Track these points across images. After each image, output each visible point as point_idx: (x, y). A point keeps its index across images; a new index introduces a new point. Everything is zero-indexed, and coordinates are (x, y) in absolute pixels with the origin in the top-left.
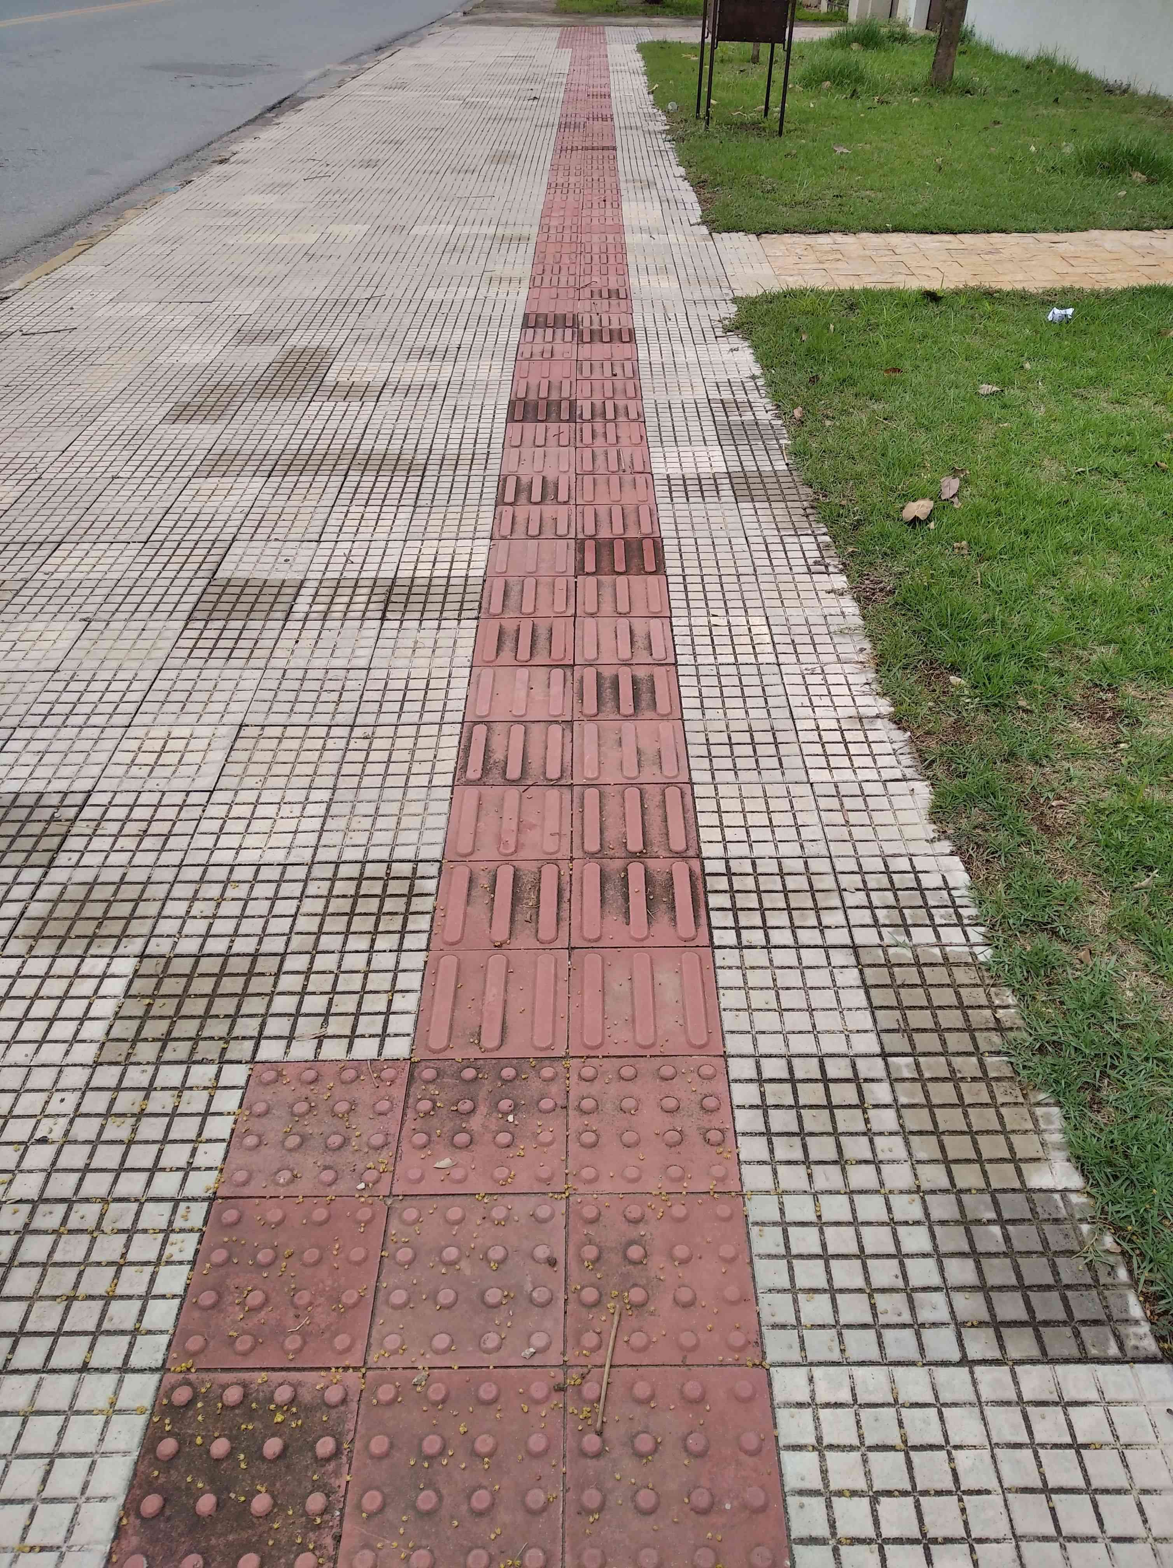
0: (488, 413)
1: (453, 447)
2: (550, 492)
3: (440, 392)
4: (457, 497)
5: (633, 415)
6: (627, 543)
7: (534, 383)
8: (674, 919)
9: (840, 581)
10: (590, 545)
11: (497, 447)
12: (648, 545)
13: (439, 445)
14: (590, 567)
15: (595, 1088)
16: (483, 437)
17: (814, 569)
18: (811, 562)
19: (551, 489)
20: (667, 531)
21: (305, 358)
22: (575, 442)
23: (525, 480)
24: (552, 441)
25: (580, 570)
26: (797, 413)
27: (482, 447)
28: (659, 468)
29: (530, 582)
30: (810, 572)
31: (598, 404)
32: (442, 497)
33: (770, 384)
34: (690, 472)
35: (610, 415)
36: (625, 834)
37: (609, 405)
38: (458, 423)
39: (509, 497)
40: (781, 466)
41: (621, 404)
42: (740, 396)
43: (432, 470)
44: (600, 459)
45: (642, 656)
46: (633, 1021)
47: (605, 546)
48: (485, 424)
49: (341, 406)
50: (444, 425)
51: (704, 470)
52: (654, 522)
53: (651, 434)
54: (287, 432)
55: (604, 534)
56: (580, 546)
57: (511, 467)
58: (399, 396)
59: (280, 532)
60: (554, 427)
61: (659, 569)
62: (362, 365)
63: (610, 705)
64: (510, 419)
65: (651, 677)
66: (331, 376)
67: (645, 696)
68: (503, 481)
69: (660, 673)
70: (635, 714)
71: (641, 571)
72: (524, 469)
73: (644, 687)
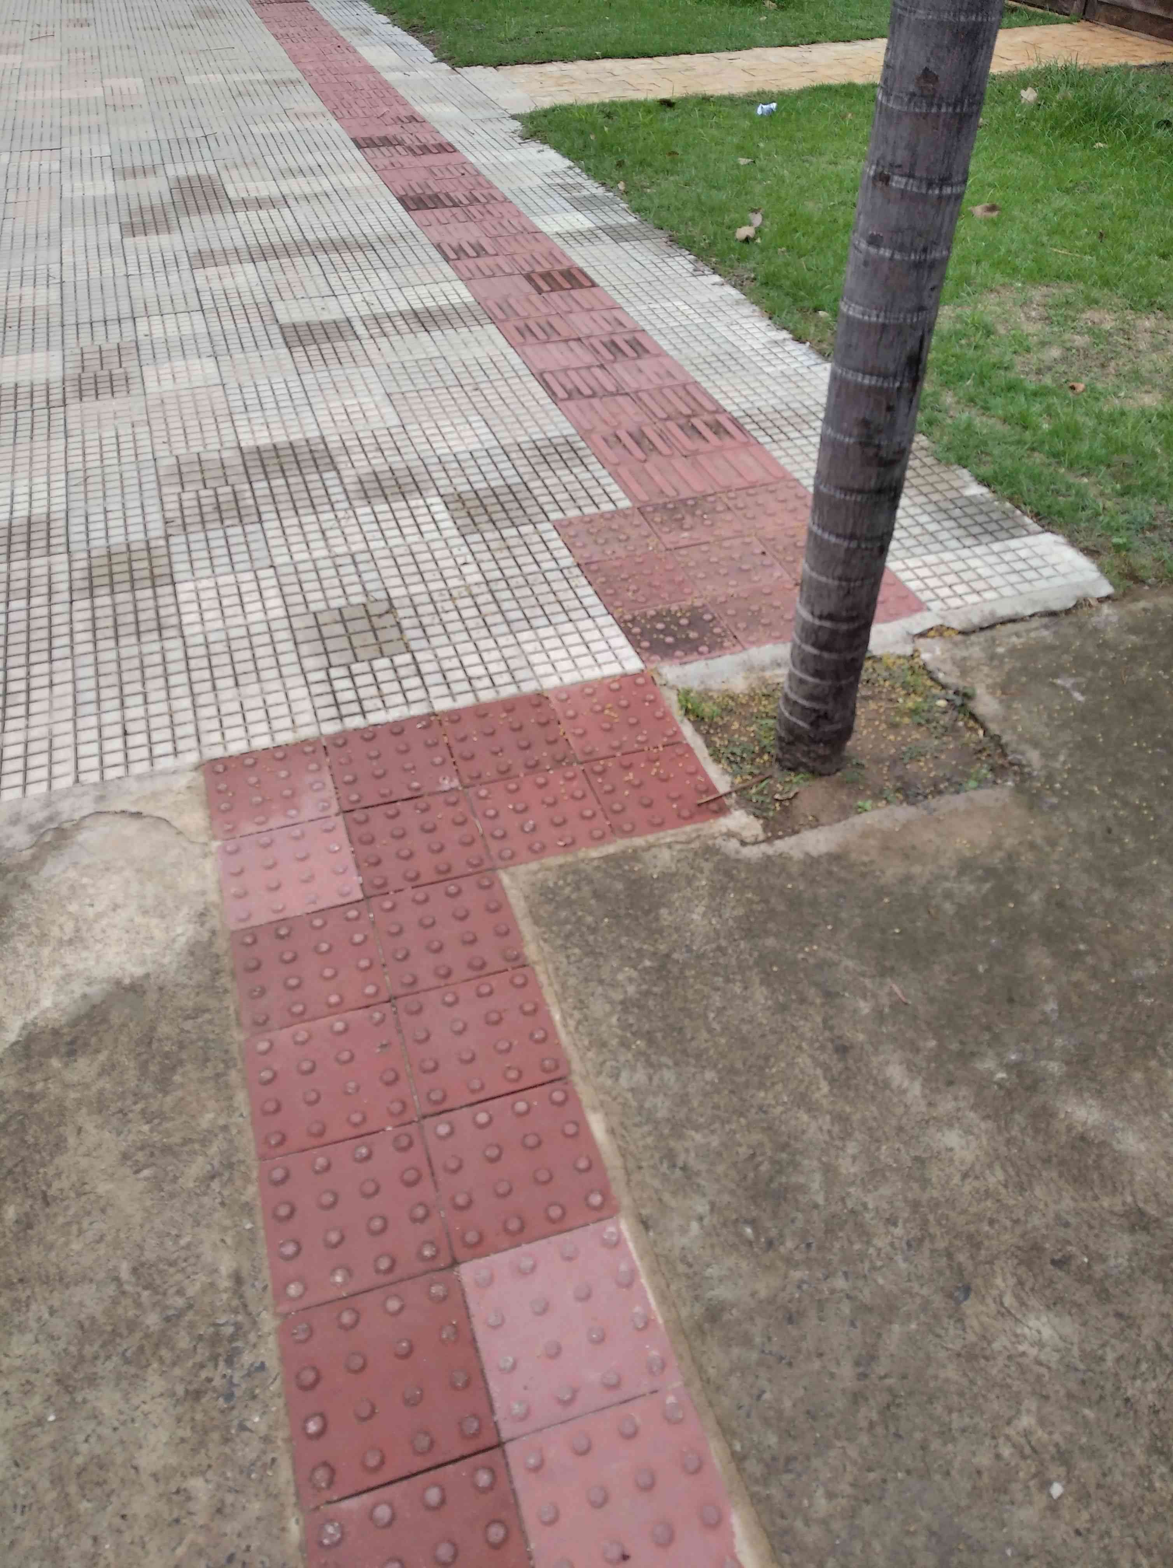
2: (480, 250)
4: (413, 259)
5: (500, 199)
6: (560, 272)
7: (404, 184)
10: (534, 276)
12: (574, 272)
14: (546, 288)
16: (397, 222)
19: (478, 249)
20: (581, 264)
21: (196, 184)
22: (470, 217)
23: (454, 245)
24: (452, 219)
25: (540, 291)
26: (621, 187)
28: (544, 228)
29: (512, 301)
31: (467, 194)
32: (401, 261)
33: (586, 171)
34: (569, 228)
35: (484, 201)
37: (476, 193)
39: (452, 256)
40: (631, 219)
41: (485, 193)
42: (570, 181)
43: (378, 246)
44: (499, 227)
45: (620, 329)
47: (547, 276)
48: (391, 214)
49: (263, 214)
50: (359, 218)
51: (579, 226)
52: (569, 259)
53: (522, 209)
54: (236, 234)
55: (539, 269)
56: (529, 278)
57: (437, 238)
58: (303, 203)
59: (300, 293)
60: (446, 211)
61: (594, 284)
62: (250, 185)
63: (619, 355)
64: (407, 209)
65: (634, 338)
66: (232, 194)
67: (638, 348)
68: (438, 247)
69: (637, 335)
70: (639, 357)
71: (583, 286)
72: (448, 239)
73: (634, 343)
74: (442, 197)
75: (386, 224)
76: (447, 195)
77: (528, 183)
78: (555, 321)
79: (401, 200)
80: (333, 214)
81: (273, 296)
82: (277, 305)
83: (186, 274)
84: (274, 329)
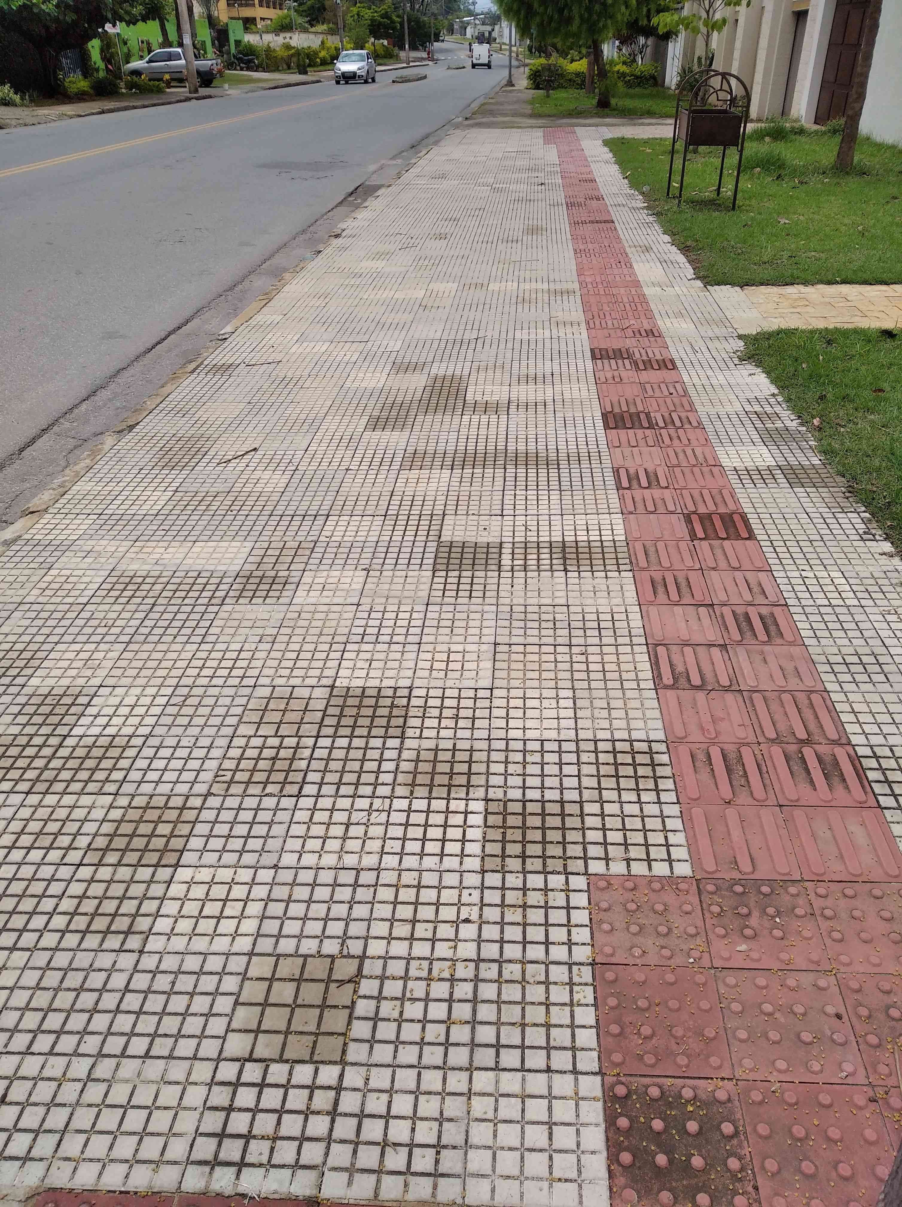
0: (589, 423)
1: (572, 447)
2: (653, 480)
3: (550, 407)
4: (588, 483)
5: (695, 424)
6: (722, 516)
7: (615, 400)
8: (847, 787)
9: (887, 547)
10: (694, 518)
11: (603, 447)
12: (736, 517)
13: (562, 446)
14: (700, 534)
15: (829, 902)
16: (592, 440)
17: (865, 536)
18: (861, 532)
19: (652, 478)
20: (747, 508)
21: (447, 384)
22: (659, 442)
23: (632, 471)
24: (642, 443)
25: (693, 537)
26: (816, 421)
27: (593, 447)
28: (725, 462)
29: (661, 545)
30: (862, 539)
31: (666, 415)
32: (577, 484)
33: (789, 400)
34: (750, 465)
35: (678, 423)
36: (791, 726)
37: (675, 416)
38: (571, 431)
39: (625, 484)
40: (816, 461)
41: (683, 415)
42: (769, 409)
43: (564, 464)
44: (681, 456)
45: (760, 600)
46: (842, 857)
47: (706, 519)
48: (590, 431)
49: (484, 419)
50: (561, 432)
51: (760, 464)
52: (736, 501)
53: (712, 437)
54: (453, 438)
55: (702, 510)
56: (688, 519)
57: (619, 462)
58: (522, 410)
59: (473, 509)
60: (640, 433)
61: (751, 536)
62: (489, 389)
63: (749, 634)
64: (606, 427)
65: (772, 614)
66: (469, 396)
67: (772, 628)
68: (616, 472)
69: (778, 611)
70: (769, 641)
71: (739, 537)
72: (629, 464)
73: (769, 621)
74: (642, 416)
75: (582, 441)
76: (648, 415)
77: (729, 409)
78: (694, 577)
79: (604, 416)
80: (541, 425)
81: (451, 508)
82: (449, 520)
83: (393, 475)
84: (432, 547)
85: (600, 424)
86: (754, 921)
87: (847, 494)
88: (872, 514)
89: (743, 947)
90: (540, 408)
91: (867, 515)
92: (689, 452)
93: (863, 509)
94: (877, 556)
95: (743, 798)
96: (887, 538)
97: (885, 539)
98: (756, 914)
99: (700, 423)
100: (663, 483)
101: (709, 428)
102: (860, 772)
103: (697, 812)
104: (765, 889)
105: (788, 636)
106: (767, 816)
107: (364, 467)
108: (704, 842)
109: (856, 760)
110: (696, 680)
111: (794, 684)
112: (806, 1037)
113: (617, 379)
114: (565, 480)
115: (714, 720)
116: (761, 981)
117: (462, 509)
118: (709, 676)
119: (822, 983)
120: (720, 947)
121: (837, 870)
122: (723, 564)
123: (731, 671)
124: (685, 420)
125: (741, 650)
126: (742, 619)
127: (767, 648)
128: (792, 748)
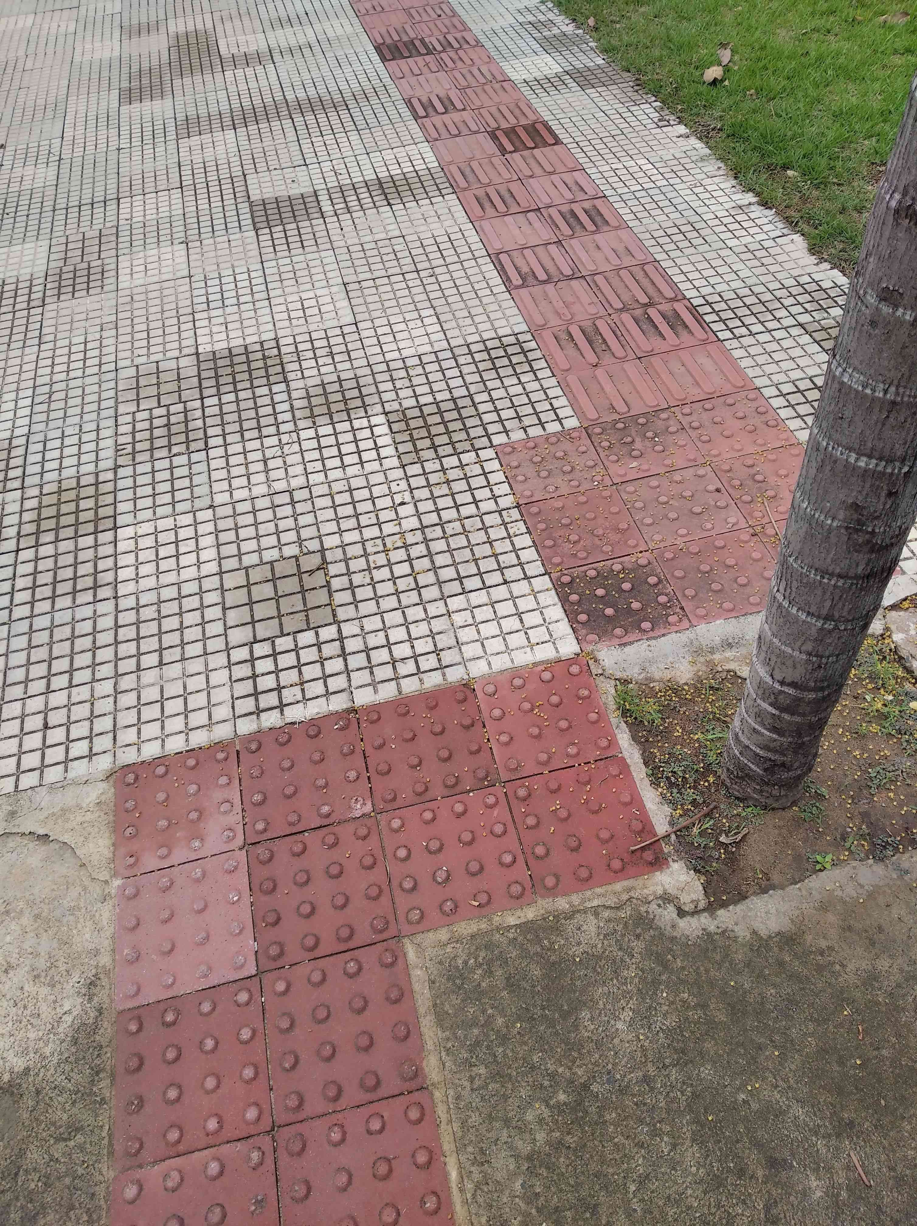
0: (363, 58)
1: (355, 85)
2: (448, 105)
3: (317, 49)
4: (384, 120)
5: (473, 43)
6: (524, 127)
7: (383, 31)
8: (690, 332)
9: (682, 129)
10: (498, 133)
11: (387, 81)
12: (539, 127)
13: (344, 86)
14: (509, 147)
15: (694, 417)
16: (372, 75)
17: (660, 124)
18: (656, 120)
19: (447, 103)
20: (547, 116)
21: (192, 40)
22: (442, 66)
23: (424, 99)
24: (425, 70)
25: (503, 151)
26: (591, 22)
27: (376, 82)
28: (514, 76)
29: (475, 165)
30: (659, 127)
31: (441, 38)
32: (372, 121)
34: (538, 75)
35: (456, 45)
36: (634, 296)
37: (450, 38)
38: (348, 70)
39: (421, 112)
40: (599, 61)
41: (458, 35)
42: (542, 18)
43: (352, 104)
44: (469, 77)
45: (580, 196)
46: (698, 384)
47: (511, 133)
48: (368, 67)
49: (249, 71)
50: (337, 72)
51: (547, 72)
52: (535, 112)
53: (493, 53)
54: (222, 95)
55: (504, 125)
56: (493, 136)
57: (409, 92)
58: (288, 57)
59: (273, 164)
60: (419, 59)
61: (558, 141)
62: (242, 39)
63: (578, 228)
64: (383, 59)
65: (595, 206)
66: (223, 51)
67: (598, 219)
68: (409, 103)
69: (598, 203)
70: (597, 231)
71: (546, 144)
72: (419, 92)
73: (593, 213)
74: (417, 43)
75: (362, 78)
76: (422, 41)
77: (502, 22)
78: (515, 187)
79: (378, 49)
80: (313, 67)
81: (248, 168)
82: (252, 179)
83: (172, 146)
84: (244, 208)
85: (376, 58)
86: (638, 444)
87: (636, 88)
88: (663, 102)
89: (635, 464)
90: (307, 51)
91: (658, 104)
92: (476, 72)
93: (654, 99)
94: (675, 139)
95: (607, 359)
96: (681, 121)
97: (679, 123)
98: (638, 440)
99: (477, 41)
100: (459, 106)
101: (488, 45)
102: (699, 318)
103: (572, 379)
104: (642, 421)
105: (613, 222)
106: (632, 368)
107: (136, 142)
108: (583, 399)
109: (693, 310)
110: (542, 276)
111: (627, 261)
112: (698, 509)
113: (379, 9)
114: (359, 119)
115: (567, 305)
116: (654, 483)
117: (261, 166)
118: (552, 270)
119: (701, 472)
120: (614, 469)
121: (695, 393)
122: (538, 171)
123: (571, 262)
124: (462, 41)
125: (574, 242)
126: (568, 216)
127: (597, 237)
128: (638, 312)
